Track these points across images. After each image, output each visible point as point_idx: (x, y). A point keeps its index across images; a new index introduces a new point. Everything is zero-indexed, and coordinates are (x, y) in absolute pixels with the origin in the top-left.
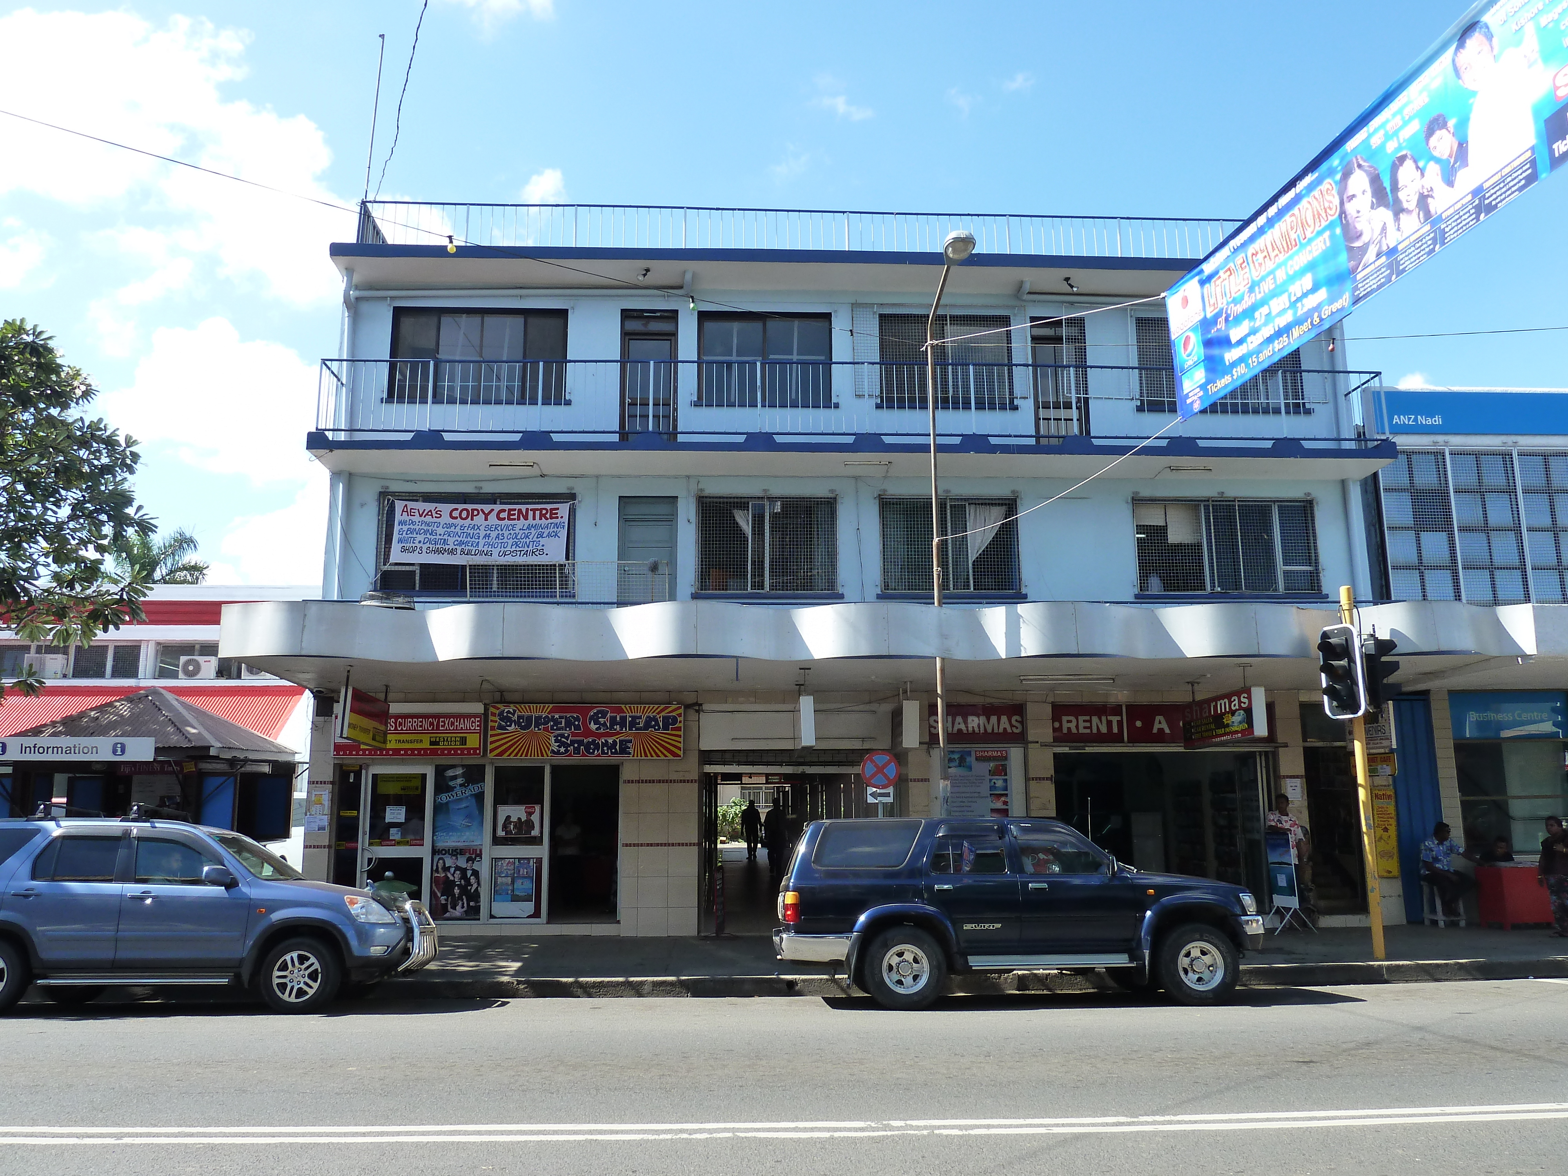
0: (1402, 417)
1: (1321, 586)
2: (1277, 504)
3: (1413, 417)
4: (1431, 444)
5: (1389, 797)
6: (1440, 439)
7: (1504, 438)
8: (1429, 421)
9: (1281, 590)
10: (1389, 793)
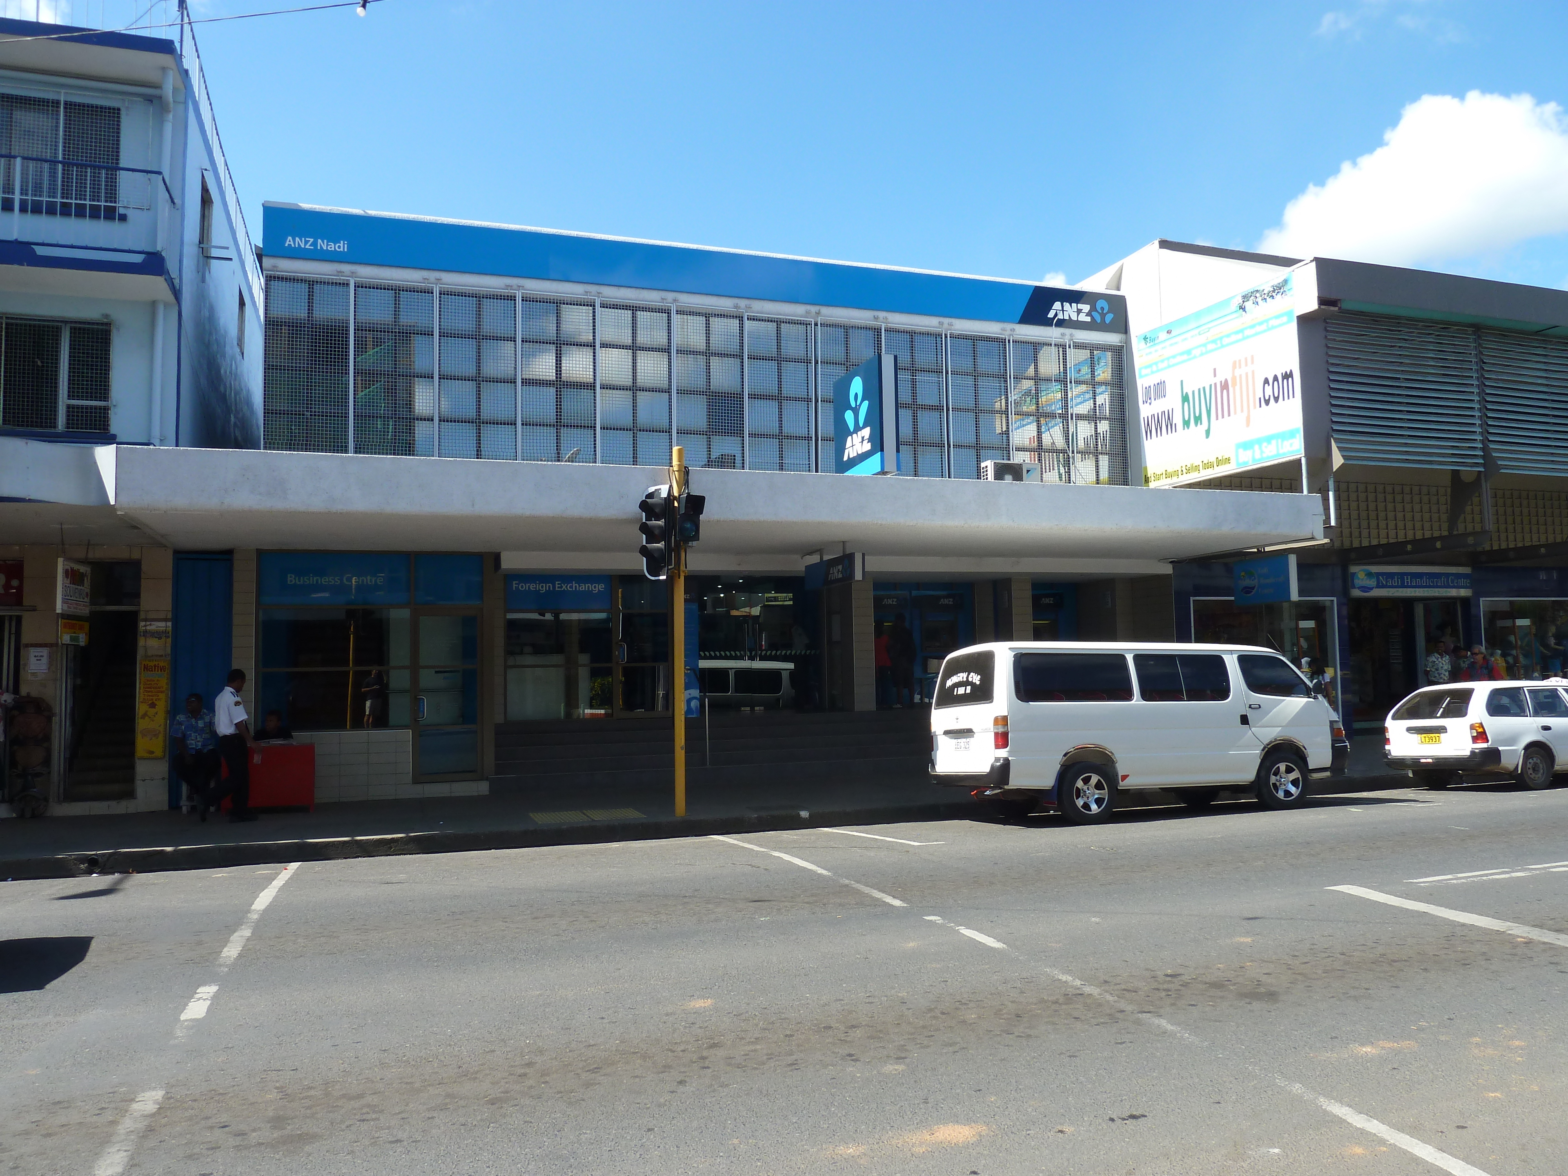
0: (297, 239)
1: (108, 425)
2: (68, 326)
3: (312, 240)
4: (335, 273)
5: (162, 669)
6: (346, 268)
7: (425, 274)
8: (332, 247)
9: (60, 427)
10: (162, 664)
